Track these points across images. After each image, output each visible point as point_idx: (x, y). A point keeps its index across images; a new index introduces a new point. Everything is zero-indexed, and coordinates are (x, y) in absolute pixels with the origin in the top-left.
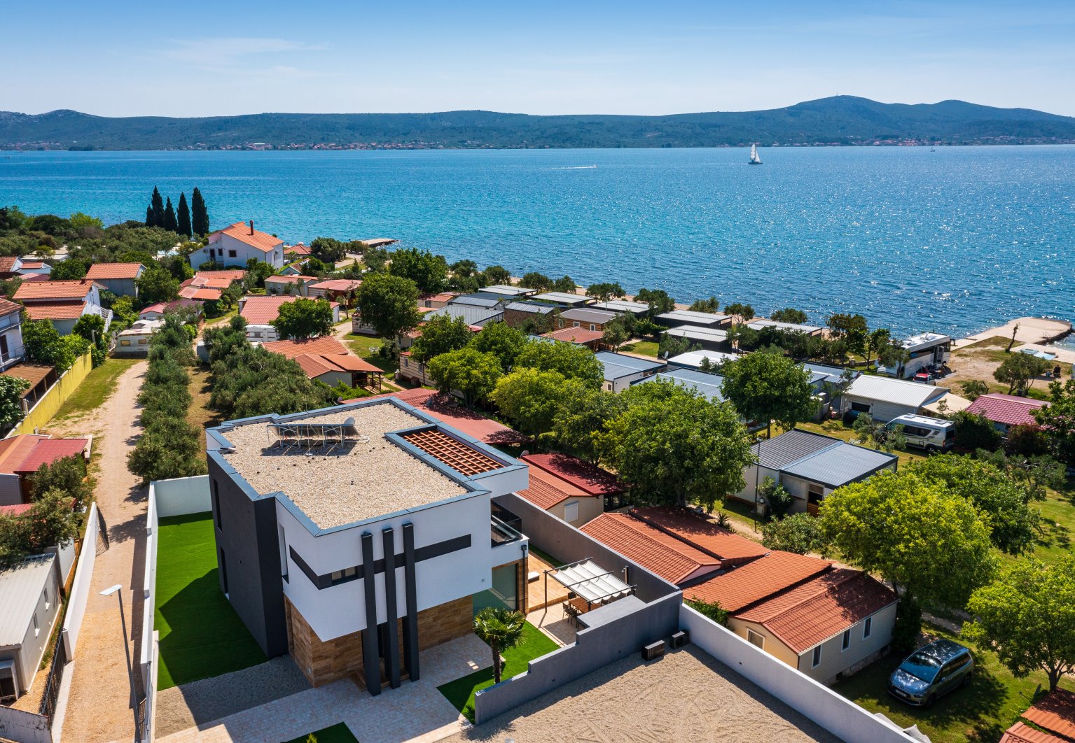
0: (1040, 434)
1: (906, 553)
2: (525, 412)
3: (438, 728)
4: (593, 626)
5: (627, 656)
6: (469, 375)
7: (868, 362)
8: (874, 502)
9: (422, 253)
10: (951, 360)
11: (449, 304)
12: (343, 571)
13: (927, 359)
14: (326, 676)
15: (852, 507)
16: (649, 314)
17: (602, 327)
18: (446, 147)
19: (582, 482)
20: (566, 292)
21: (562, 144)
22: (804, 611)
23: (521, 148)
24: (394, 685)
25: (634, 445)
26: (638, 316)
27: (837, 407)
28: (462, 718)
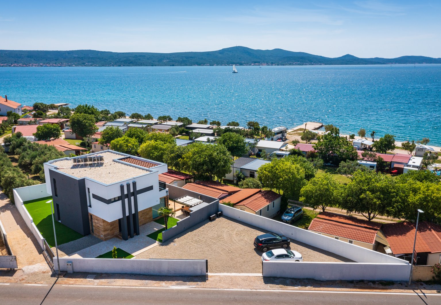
0: (315, 153)
1: (282, 181)
2: (152, 156)
3: (150, 245)
4: (194, 211)
5: (204, 220)
6: (127, 146)
7: (261, 138)
8: (272, 167)
9: (90, 106)
10: (287, 136)
11: (103, 126)
12: (115, 198)
13: (280, 135)
14: (108, 237)
15: (266, 169)
16: (184, 126)
17: (168, 130)
18: (76, 66)
19: (177, 176)
20: (149, 120)
21: (129, 65)
22: (255, 201)
23: (110, 66)
24: (132, 237)
25: (195, 161)
26: (180, 126)
27: (254, 152)
28: (157, 242)
